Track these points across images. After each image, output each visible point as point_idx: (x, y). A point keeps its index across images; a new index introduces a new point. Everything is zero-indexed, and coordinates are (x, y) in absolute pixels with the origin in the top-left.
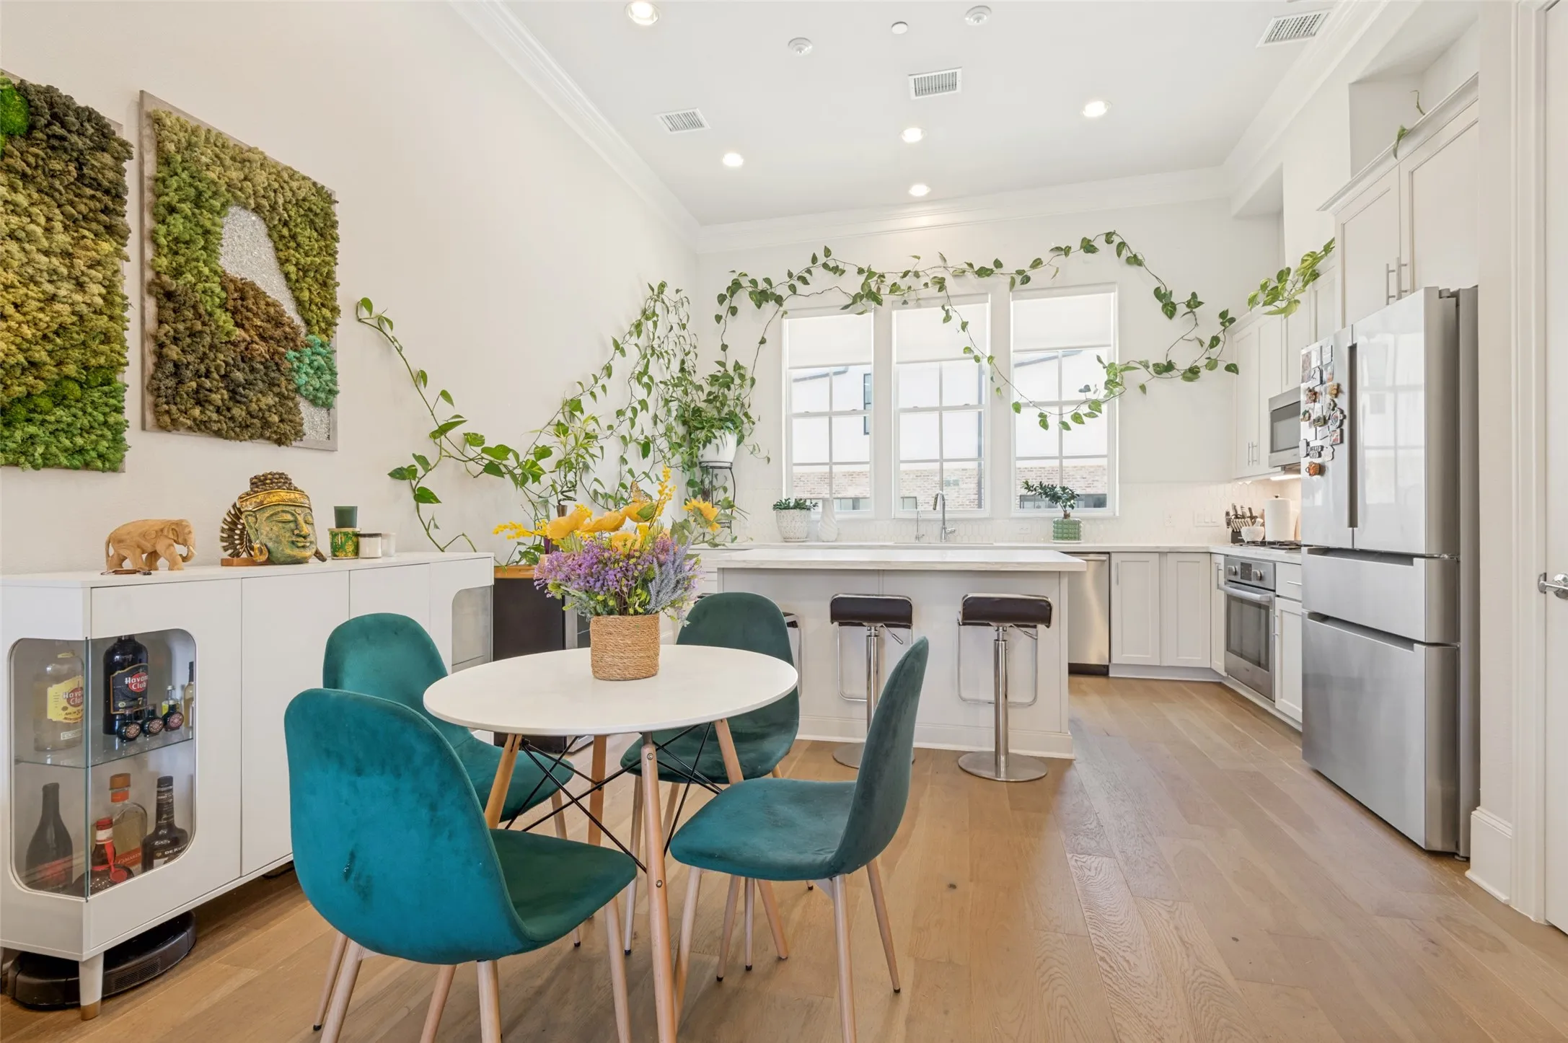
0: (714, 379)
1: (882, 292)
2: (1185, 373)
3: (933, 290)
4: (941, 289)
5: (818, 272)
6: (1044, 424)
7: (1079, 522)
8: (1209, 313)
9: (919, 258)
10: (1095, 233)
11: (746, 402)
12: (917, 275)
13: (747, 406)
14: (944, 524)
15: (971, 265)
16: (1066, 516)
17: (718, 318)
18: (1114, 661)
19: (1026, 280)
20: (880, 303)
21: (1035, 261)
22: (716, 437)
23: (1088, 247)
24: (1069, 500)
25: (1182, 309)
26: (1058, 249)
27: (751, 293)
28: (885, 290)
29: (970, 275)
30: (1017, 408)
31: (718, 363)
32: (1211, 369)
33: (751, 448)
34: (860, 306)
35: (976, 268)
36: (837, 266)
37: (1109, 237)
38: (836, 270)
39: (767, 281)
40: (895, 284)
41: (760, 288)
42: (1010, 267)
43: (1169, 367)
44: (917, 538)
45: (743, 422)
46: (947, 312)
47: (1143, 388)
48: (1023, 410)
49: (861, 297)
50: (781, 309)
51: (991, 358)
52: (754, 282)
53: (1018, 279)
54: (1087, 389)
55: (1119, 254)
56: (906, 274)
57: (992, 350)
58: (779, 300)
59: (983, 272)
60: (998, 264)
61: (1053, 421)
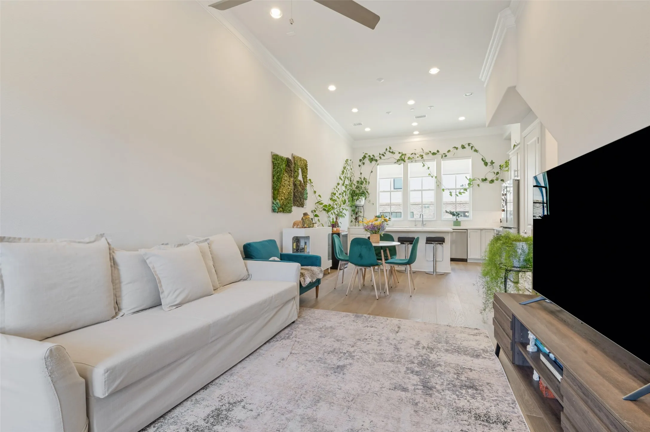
0: (358, 182)
1: (405, 159)
2: (490, 181)
3: (420, 158)
4: (422, 158)
5: (387, 153)
6: (451, 195)
7: (460, 222)
8: (497, 165)
9: (416, 150)
10: (465, 143)
11: (367, 188)
12: (415, 154)
13: (367, 189)
14: (423, 222)
15: (430, 152)
16: (457, 220)
17: (360, 166)
18: (468, 258)
19: (446, 156)
20: (405, 162)
21: (449, 150)
22: (360, 199)
23: (463, 147)
24: (458, 215)
25: (489, 164)
26: (455, 147)
27: (369, 159)
28: (406, 159)
29: (430, 154)
30: (443, 190)
31: (360, 178)
32: (497, 180)
33: (369, 201)
34: (399, 163)
35: (432, 152)
36: (393, 152)
37: (469, 144)
38: (392, 152)
39: (373, 155)
40: (409, 157)
41: (371, 157)
42: (442, 152)
43: (486, 180)
44: (415, 225)
45: (366, 194)
46: (424, 164)
47: (478, 185)
48: (445, 191)
49: (400, 160)
50: (377, 163)
51: (436, 177)
52: (369, 156)
53: (444, 155)
54: (463, 186)
55: (472, 149)
56: (412, 154)
57: (436, 175)
58: (376, 161)
59: (434, 154)
60: (438, 151)
61: (453, 194)
